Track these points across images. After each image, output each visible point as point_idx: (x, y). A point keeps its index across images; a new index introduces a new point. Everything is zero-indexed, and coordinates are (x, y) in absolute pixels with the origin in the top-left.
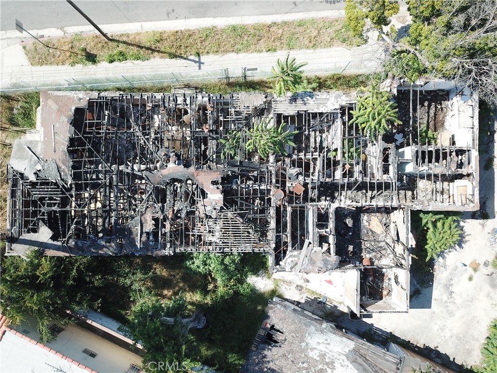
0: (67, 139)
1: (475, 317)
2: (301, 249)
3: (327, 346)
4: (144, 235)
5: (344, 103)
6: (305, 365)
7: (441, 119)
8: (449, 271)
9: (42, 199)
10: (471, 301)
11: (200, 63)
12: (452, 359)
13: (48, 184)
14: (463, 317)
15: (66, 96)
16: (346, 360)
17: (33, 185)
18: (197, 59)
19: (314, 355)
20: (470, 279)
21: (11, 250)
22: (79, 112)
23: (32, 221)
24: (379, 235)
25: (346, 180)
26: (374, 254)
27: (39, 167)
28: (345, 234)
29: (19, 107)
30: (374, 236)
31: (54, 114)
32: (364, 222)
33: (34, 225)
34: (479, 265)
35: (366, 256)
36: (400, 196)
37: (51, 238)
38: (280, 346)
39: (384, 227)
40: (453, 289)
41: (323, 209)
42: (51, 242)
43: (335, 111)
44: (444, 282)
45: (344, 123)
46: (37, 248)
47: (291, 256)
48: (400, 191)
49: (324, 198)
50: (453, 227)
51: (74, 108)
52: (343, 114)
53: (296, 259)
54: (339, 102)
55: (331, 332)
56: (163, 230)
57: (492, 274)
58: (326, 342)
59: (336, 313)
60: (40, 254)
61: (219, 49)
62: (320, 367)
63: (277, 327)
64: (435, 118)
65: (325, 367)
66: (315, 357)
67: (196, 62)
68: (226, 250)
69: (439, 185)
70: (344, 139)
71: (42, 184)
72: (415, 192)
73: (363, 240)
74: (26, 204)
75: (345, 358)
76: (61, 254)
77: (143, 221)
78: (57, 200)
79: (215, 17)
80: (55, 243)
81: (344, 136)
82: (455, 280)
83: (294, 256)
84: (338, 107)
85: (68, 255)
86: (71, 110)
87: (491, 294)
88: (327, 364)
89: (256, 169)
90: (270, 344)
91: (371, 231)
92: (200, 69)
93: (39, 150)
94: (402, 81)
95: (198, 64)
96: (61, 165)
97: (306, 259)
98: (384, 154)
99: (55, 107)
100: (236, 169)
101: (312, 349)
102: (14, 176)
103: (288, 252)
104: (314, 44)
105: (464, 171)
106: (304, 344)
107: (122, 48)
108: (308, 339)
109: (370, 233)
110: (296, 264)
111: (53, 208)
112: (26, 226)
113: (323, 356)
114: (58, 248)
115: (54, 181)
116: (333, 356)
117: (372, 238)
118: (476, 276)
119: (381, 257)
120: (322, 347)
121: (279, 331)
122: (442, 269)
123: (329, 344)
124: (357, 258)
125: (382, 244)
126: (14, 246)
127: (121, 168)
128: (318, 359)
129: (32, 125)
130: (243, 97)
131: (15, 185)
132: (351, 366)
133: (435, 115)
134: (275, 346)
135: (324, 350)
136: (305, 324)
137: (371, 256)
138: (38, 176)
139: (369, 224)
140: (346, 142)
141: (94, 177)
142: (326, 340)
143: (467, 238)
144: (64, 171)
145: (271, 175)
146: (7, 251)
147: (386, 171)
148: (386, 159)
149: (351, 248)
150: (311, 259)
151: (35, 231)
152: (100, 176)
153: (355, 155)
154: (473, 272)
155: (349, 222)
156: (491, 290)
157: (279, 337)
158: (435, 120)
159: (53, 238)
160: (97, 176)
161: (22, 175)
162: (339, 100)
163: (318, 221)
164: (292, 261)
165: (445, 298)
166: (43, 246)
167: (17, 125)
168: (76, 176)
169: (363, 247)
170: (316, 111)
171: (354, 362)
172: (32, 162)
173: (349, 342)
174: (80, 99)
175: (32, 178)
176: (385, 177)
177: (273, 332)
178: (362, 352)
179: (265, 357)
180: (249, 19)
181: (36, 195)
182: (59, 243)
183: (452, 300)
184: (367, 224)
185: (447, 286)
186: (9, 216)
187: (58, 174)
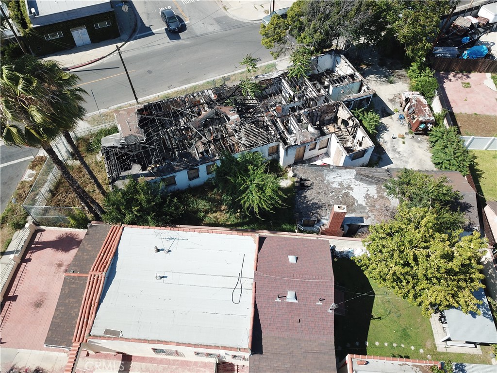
0: (137, 121)
3: (340, 178)
4: (200, 154)
5: (282, 73)
6: (333, 193)
8: (389, 143)
9: (129, 151)
13: (130, 145)
15: (129, 108)
16: (356, 181)
19: (336, 185)
20: (404, 143)
22: (140, 110)
23: (126, 164)
27: (122, 141)
29: (93, 138)
34: (403, 135)
37: (141, 170)
38: (312, 188)
43: (279, 77)
44: (391, 149)
45: (287, 81)
46: (131, 179)
52: (284, 78)
55: (338, 169)
56: (211, 148)
57: (413, 137)
62: (344, 191)
63: (304, 178)
65: (347, 190)
74: (119, 158)
76: (149, 179)
77: (197, 147)
80: (144, 172)
82: (396, 146)
85: (154, 178)
86: (135, 111)
88: (347, 188)
90: (305, 189)
93: (118, 137)
96: (137, 135)
97: (301, 136)
99: (125, 113)
101: (333, 183)
102: (106, 150)
105: (357, 81)
106: (325, 181)
108: (327, 178)
111: (139, 151)
113: (341, 184)
114: (146, 175)
115: (134, 143)
116: (347, 182)
122: (385, 143)
126: (116, 182)
128: (339, 187)
132: (361, 183)
134: (309, 189)
136: (320, 170)
138: (123, 145)
143: (388, 126)
144: (139, 137)
147: (319, 91)
150: (304, 135)
151: (129, 169)
154: (403, 140)
156: (419, 144)
157: (308, 183)
161: (112, 147)
162: (278, 73)
164: (293, 139)
165: (398, 156)
166: (136, 177)
170: (270, 78)
171: (361, 180)
172: (117, 141)
173: (351, 170)
174: (139, 107)
175: (120, 146)
176: (321, 93)
177: (303, 182)
178: (363, 173)
182: (147, 172)
183: (401, 156)
184: (328, 130)
185: (394, 150)
187: (137, 139)
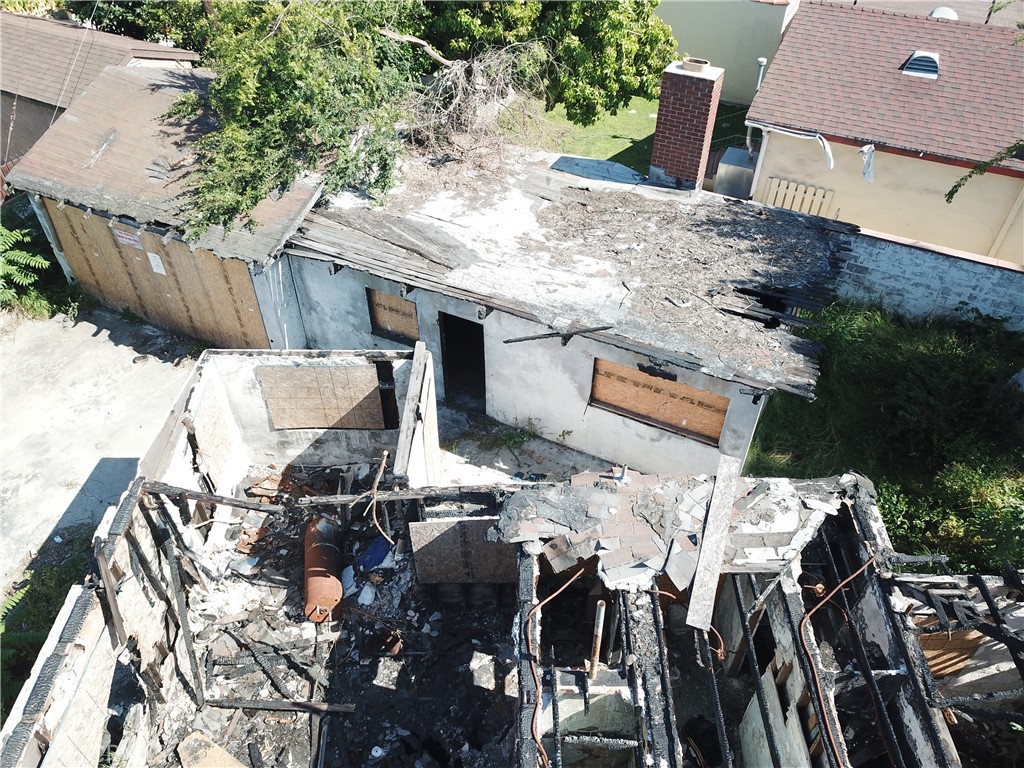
30: (249, 732)
38: (724, 282)
53: (747, 529)
58: (552, 288)
62: (568, 244)
66: (589, 260)
73: (313, 711)
75: (483, 256)
83: (761, 541)
88: (544, 248)
90: (763, 286)
91: (253, 761)
106: (636, 283)
108: (621, 294)
109: (266, 751)
117: (265, 723)
119: (244, 624)
120: (566, 277)
121: (742, 315)
123: (542, 283)
124: (361, 623)
125: (216, 689)
134: (743, 282)
135: (557, 273)
137: (294, 630)
142: (551, 292)
149: (387, 674)
157: (739, 303)
164: (768, 517)
173: (466, 285)
178: (422, 264)
179: (772, 261)
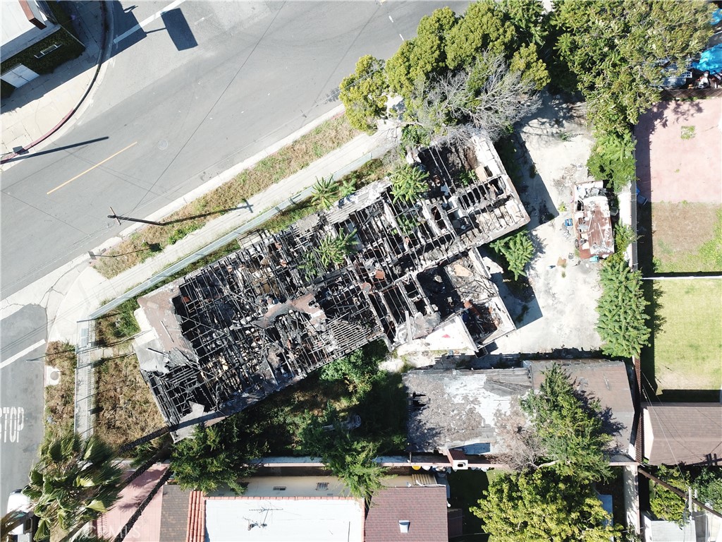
0: (178, 327)
1: (582, 305)
2: (405, 321)
3: (465, 388)
4: (276, 372)
5: (382, 190)
6: (455, 412)
7: (472, 156)
8: (542, 278)
9: (182, 384)
10: (573, 294)
11: (249, 206)
12: (580, 350)
13: (180, 370)
14: (573, 310)
15: (159, 293)
16: (485, 392)
17: (169, 376)
18: (246, 205)
19: (458, 400)
20: (564, 275)
21: (177, 436)
22: (176, 300)
23: (183, 405)
24: (468, 278)
25: (413, 249)
26: (471, 295)
27: (167, 360)
28: (440, 290)
29: (119, 320)
30: (464, 281)
31: (157, 313)
32: (450, 272)
33: (186, 407)
34: (565, 260)
35: (465, 300)
36: (470, 237)
37: (204, 411)
38: (428, 407)
39: (469, 269)
40: (553, 291)
41: (406, 281)
42: (206, 414)
43: (379, 200)
44: (543, 289)
45: (390, 205)
46: (197, 425)
47: (400, 331)
48: (468, 233)
49: (407, 269)
50: (524, 240)
51: (171, 300)
52: (386, 198)
53: (405, 331)
54: (378, 191)
55: (463, 375)
56: (289, 360)
57: (579, 262)
58: (463, 385)
59: (467, 359)
60: (202, 428)
61: (260, 186)
62: (468, 407)
63: (417, 393)
64: (466, 158)
65: (472, 405)
66: (460, 402)
67: (245, 207)
68: (347, 351)
69: (497, 211)
70: (396, 218)
71: (176, 372)
72: (480, 228)
73: (457, 288)
74: (171, 394)
75: (484, 390)
76: (218, 420)
77: (270, 361)
78: (193, 379)
79: (242, 161)
80: (209, 413)
81: (395, 215)
82: (552, 283)
83: (403, 329)
84: (379, 195)
85: (223, 418)
86: (169, 303)
87: (587, 280)
88: (472, 402)
89: (339, 276)
90: (419, 409)
91: (461, 277)
92: (252, 212)
93: (159, 346)
94: (419, 149)
95: (248, 208)
96: (183, 349)
97: (413, 327)
98: (433, 214)
99: (155, 306)
100: (323, 284)
101: (455, 397)
102: (149, 377)
103: (396, 329)
104: (337, 142)
105: (504, 196)
106: (446, 396)
107: (177, 226)
108: (448, 390)
109: (460, 280)
110: (407, 334)
111: (196, 386)
112: (180, 411)
113: (466, 398)
114: (213, 417)
115: (185, 365)
116: (474, 394)
117: (463, 283)
118: (566, 271)
119: (478, 295)
120: (462, 391)
121: (421, 395)
122: (536, 279)
123: (465, 386)
124: (459, 305)
125: (474, 283)
126: (178, 432)
127: (232, 328)
128: (463, 402)
129: (136, 329)
130: (300, 224)
131: (153, 383)
132: (492, 394)
133: (465, 156)
134: (424, 409)
135: (464, 392)
136: (439, 379)
137: (469, 298)
138: (169, 368)
139: (455, 273)
140: (399, 219)
141: (214, 346)
142: (462, 383)
143: (545, 243)
144: (188, 353)
145: (353, 275)
146: (174, 439)
147: (441, 225)
148: (437, 216)
149: (450, 299)
150: (417, 325)
151: (188, 411)
152: (218, 343)
153: (411, 225)
154: (563, 269)
155: (438, 279)
156: (585, 276)
157: (423, 400)
158: (467, 160)
159: (206, 410)
160: (216, 344)
161: (156, 373)
162: (377, 189)
163: (408, 292)
164: (403, 334)
165: (550, 302)
166: (201, 421)
167: (124, 335)
168: (201, 352)
169: (459, 293)
170: (363, 207)
171: (492, 390)
172: (159, 359)
173: (480, 376)
174: (172, 290)
175: (166, 371)
176: (444, 231)
177: (416, 399)
178: (495, 378)
179: (420, 421)
180: (273, 148)
181: (176, 383)
182: (213, 412)
183: (556, 301)
184: (453, 273)
185: (548, 291)
186: (162, 411)
187: (185, 358)
